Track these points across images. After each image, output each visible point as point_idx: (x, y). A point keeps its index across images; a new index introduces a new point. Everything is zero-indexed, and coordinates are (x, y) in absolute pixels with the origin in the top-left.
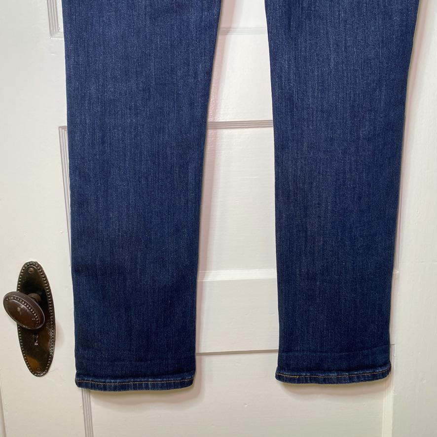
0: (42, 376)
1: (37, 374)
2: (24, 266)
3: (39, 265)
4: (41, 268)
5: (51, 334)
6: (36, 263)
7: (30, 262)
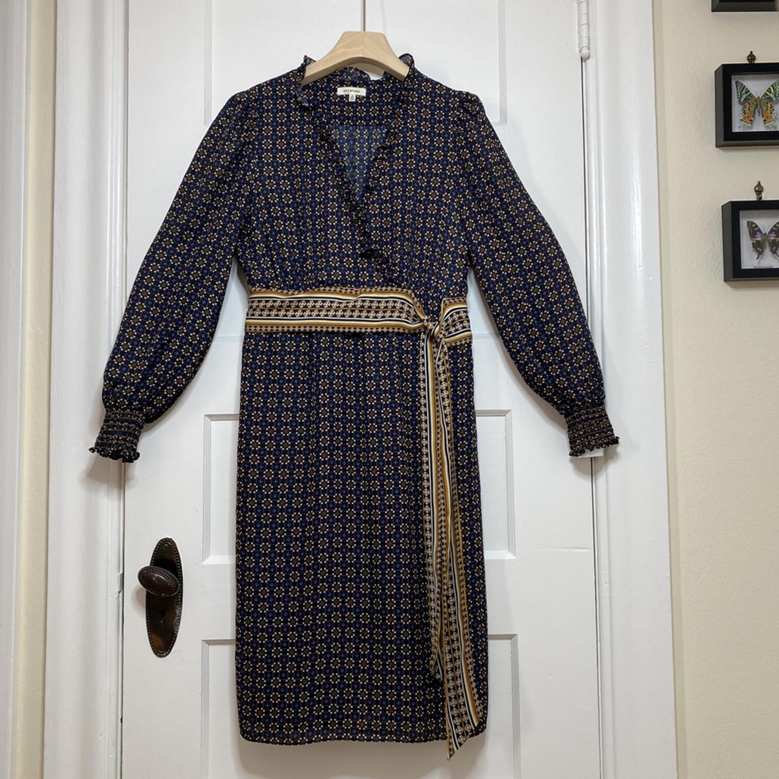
0: (165, 656)
1: (160, 653)
2: (159, 542)
3: (173, 542)
4: (175, 544)
5: (178, 612)
6: (171, 539)
7: (165, 539)
